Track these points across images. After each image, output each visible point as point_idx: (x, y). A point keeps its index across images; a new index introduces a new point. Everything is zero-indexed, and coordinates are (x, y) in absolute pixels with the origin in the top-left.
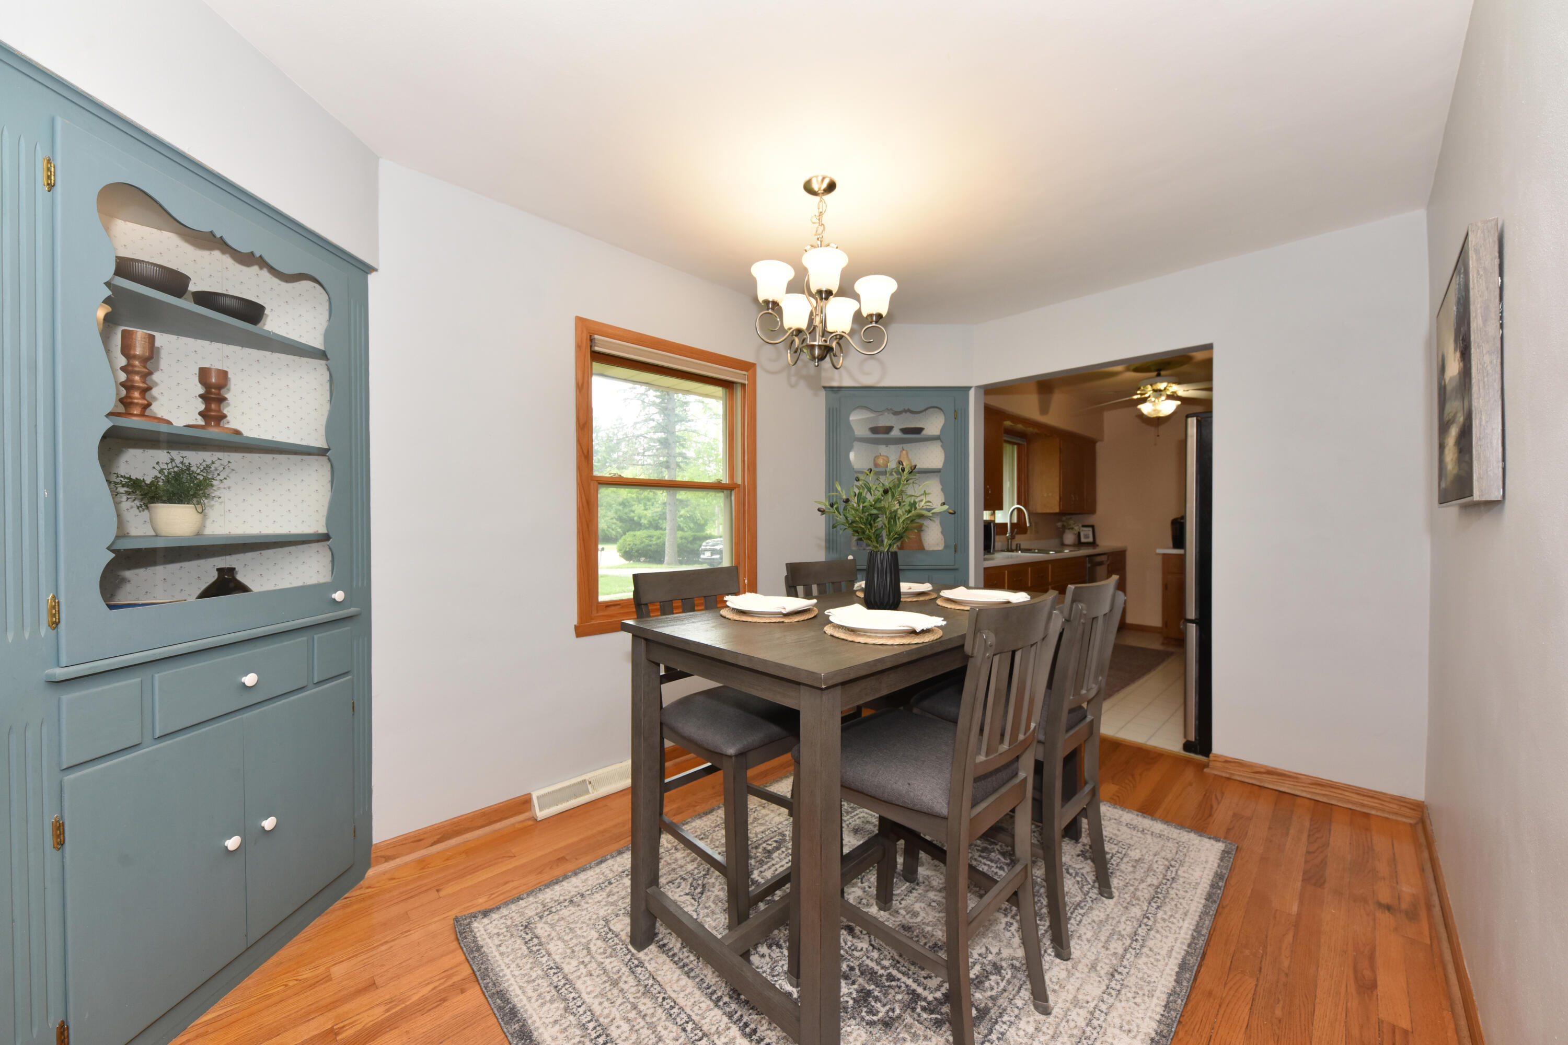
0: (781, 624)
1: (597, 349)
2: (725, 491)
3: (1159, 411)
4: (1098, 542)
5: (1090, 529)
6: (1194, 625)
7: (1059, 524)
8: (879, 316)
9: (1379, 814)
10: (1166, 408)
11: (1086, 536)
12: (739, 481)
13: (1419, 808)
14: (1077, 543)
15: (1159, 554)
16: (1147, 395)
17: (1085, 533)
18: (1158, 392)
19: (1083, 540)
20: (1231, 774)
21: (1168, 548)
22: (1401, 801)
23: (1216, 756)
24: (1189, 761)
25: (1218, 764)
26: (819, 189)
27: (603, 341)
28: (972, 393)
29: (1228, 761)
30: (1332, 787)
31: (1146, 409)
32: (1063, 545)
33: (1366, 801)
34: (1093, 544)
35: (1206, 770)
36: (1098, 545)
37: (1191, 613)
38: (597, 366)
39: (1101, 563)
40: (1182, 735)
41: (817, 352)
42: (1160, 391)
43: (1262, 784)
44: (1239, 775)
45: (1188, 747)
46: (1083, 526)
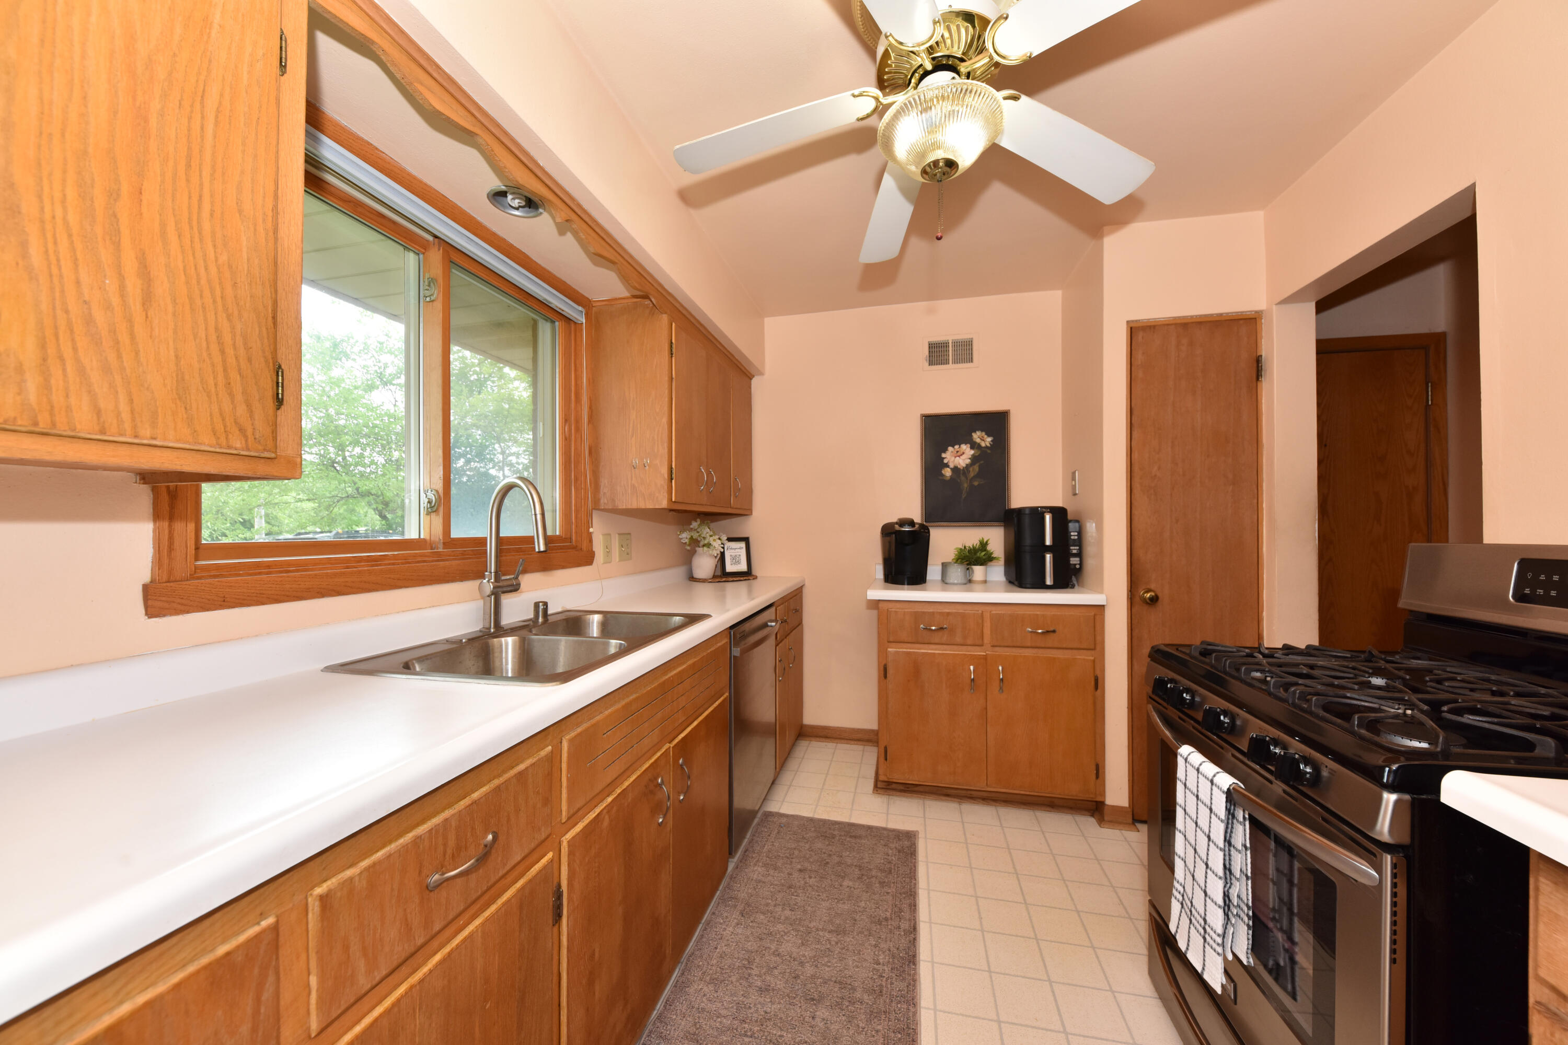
4: (756, 571)
5: (743, 545)
7: (685, 536)
11: (736, 560)
14: (719, 573)
17: (733, 552)
19: (729, 568)
32: (693, 576)
34: (748, 575)
36: (756, 578)
46: (730, 540)
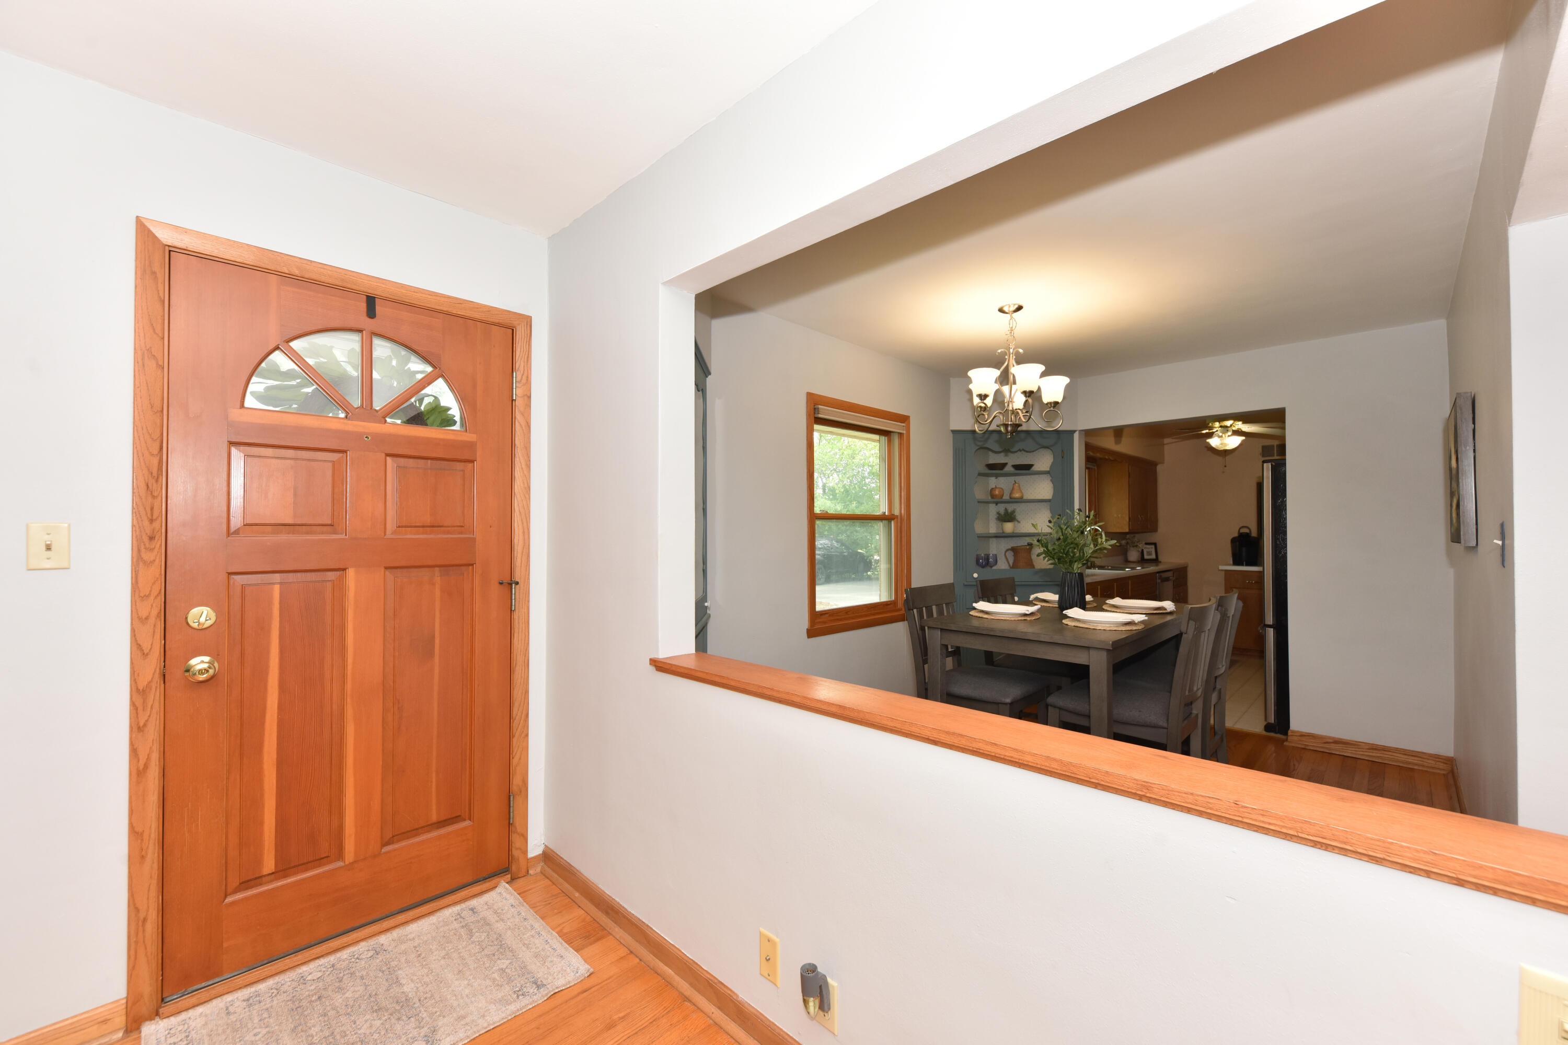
0: (1025, 621)
1: (820, 416)
2: (883, 521)
3: (1226, 445)
4: (1160, 558)
5: (1153, 547)
6: (1272, 629)
7: (1126, 543)
8: (1056, 403)
9: (1421, 768)
10: (1233, 442)
11: (1149, 553)
12: (897, 512)
13: (1450, 761)
14: (1142, 560)
15: (1222, 570)
16: (1214, 430)
17: (1148, 550)
18: (1225, 428)
19: (1146, 557)
20: (1305, 745)
21: (1230, 565)
22: (1437, 757)
23: (1293, 732)
24: (1270, 739)
25: (1295, 738)
26: (1009, 311)
27: (825, 409)
28: (1076, 436)
29: (1303, 735)
30: (1385, 751)
31: (1214, 442)
32: (1127, 561)
33: (1411, 759)
34: (1156, 561)
35: (1285, 743)
36: (1162, 562)
37: (1269, 619)
38: (816, 427)
39: (1167, 579)
40: (1263, 717)
41: (1009, 429)
42: (1226, 427)
43: (1330, 752)
44: (1312, 744)
45: (1268, 728)
46: (1146, 544)
